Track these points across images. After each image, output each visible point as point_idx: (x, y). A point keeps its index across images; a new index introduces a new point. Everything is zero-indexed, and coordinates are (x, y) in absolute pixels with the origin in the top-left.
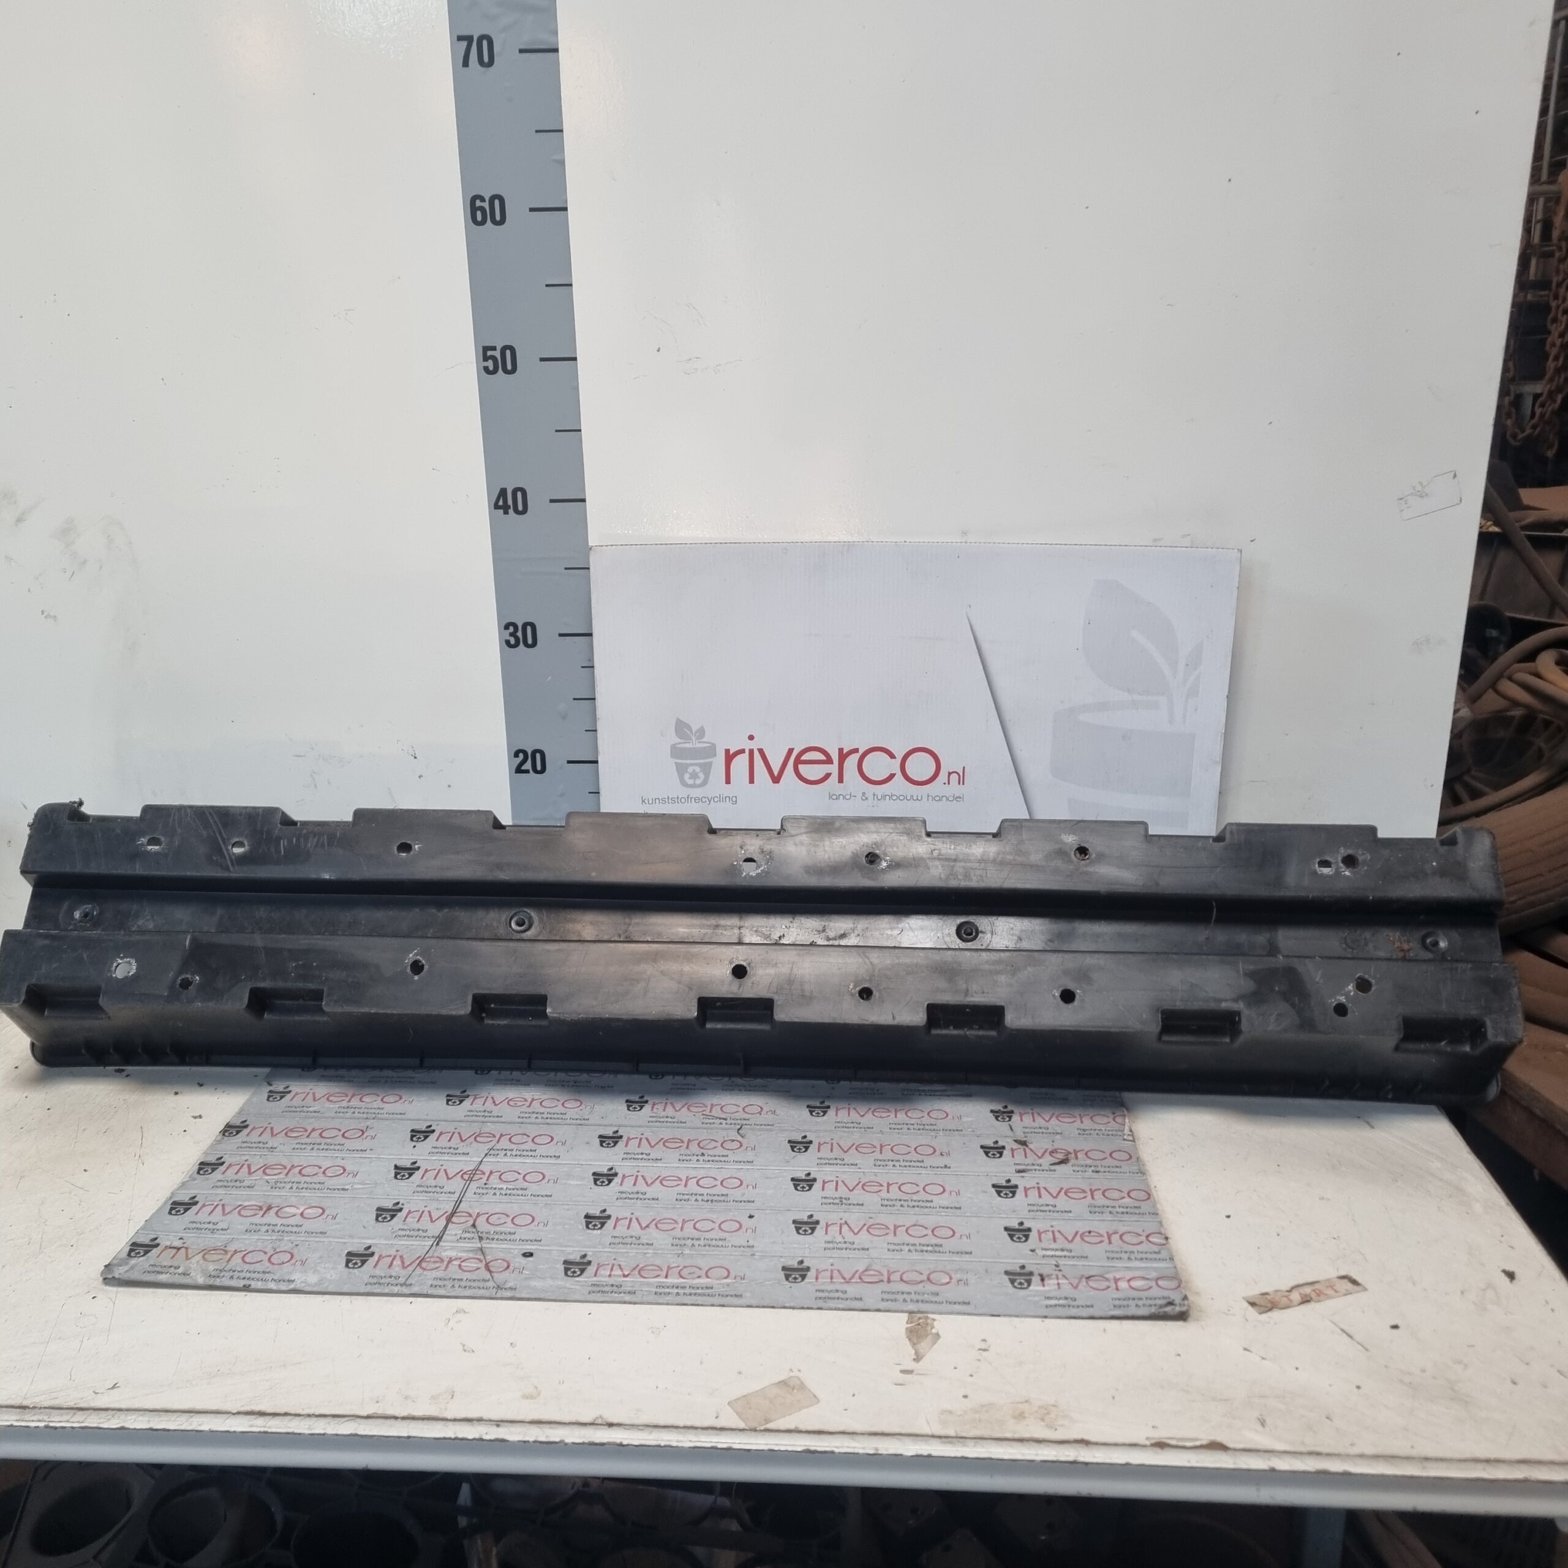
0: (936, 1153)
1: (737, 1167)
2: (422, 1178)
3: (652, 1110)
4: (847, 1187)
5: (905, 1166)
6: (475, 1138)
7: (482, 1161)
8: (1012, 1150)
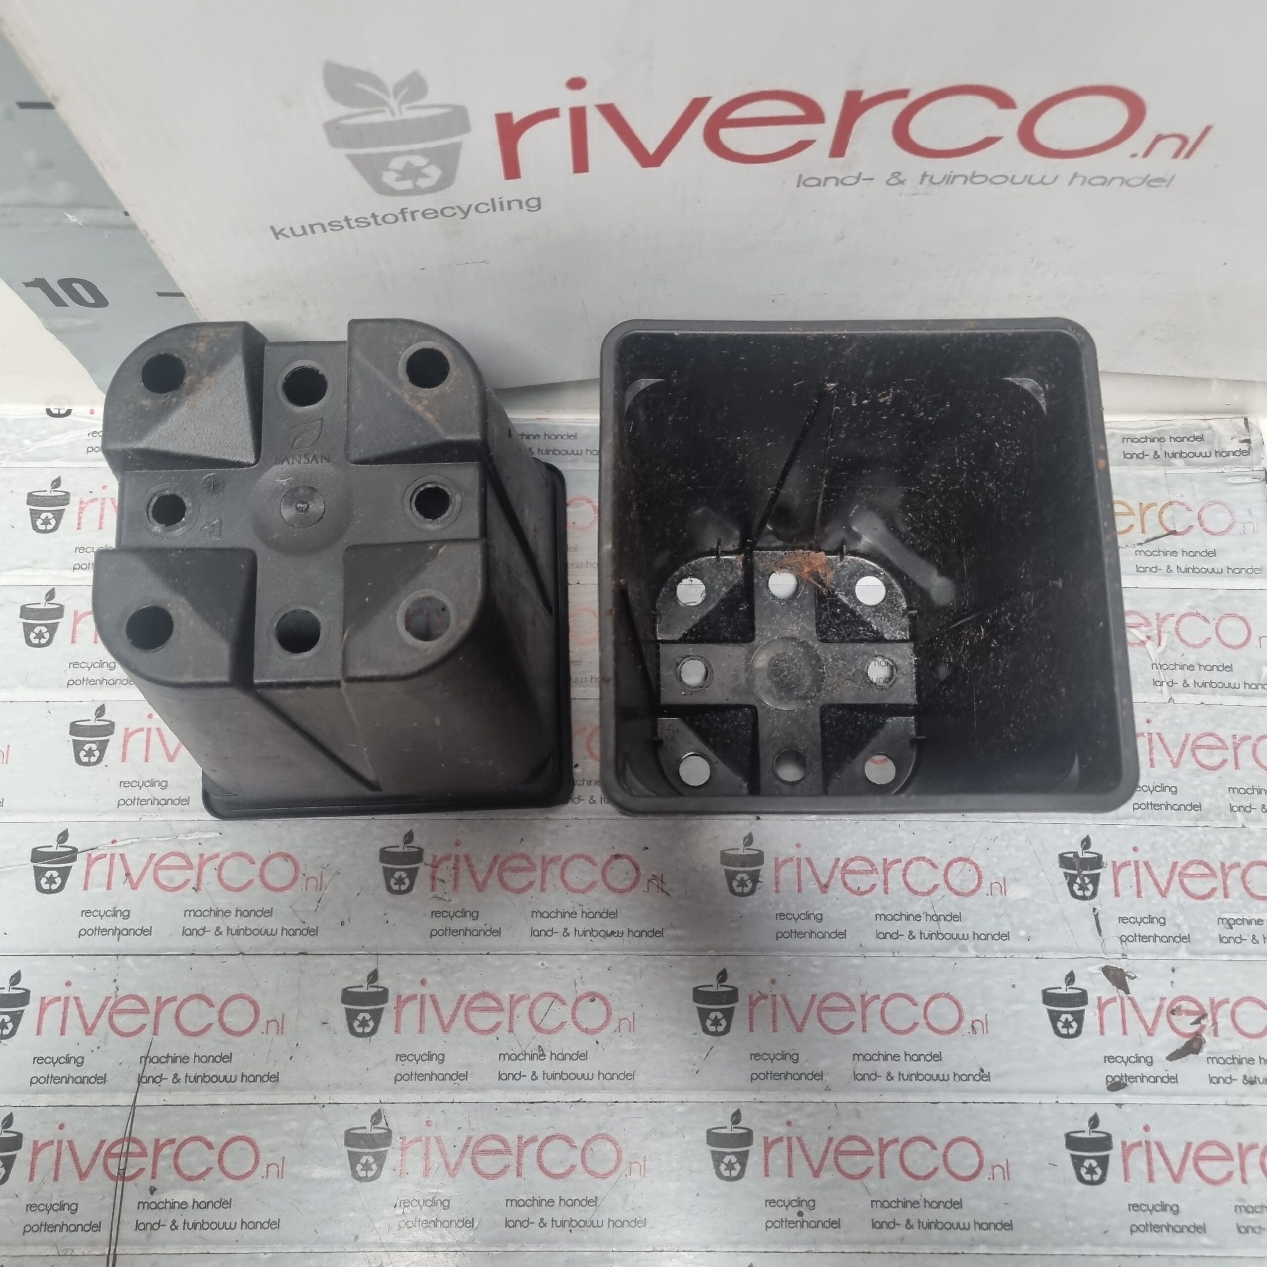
0: (963, 1025)
1: (606, 1096)
2: (31, 1179)
3: (433, 888)
4: (808, 1158)
5: (909, 1077)
6: (111, 1018)
7: (134, 1106)
8: (1101, 1006)
